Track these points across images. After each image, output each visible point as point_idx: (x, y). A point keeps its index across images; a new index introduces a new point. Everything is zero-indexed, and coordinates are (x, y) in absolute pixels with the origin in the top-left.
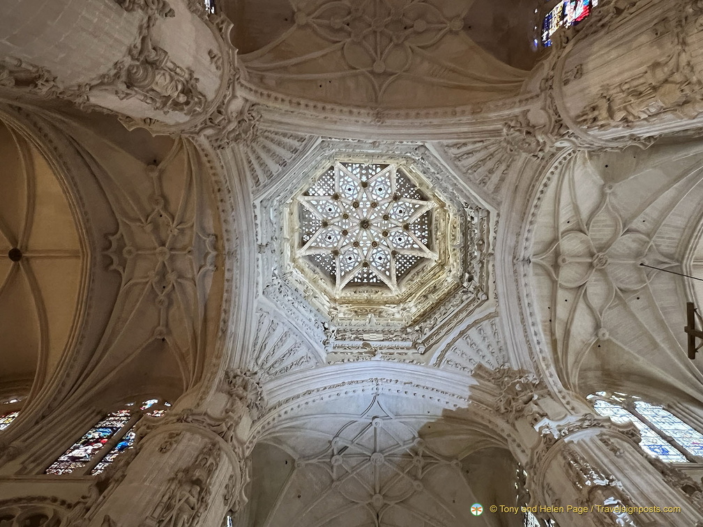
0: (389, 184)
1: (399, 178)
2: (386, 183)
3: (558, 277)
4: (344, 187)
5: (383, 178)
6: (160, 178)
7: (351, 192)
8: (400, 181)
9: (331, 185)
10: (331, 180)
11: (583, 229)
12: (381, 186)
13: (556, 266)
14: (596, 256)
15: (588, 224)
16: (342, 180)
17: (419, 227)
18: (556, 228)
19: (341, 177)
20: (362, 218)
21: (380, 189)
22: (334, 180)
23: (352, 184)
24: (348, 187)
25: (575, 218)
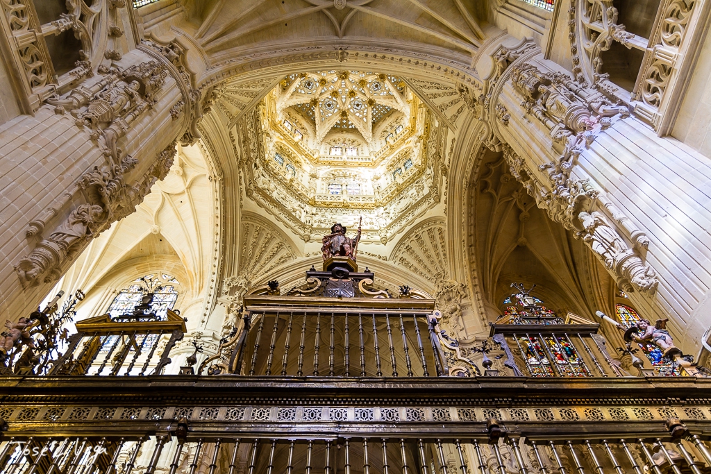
0: (321, 111)
1: (311, 116)
2: (324, 111)
4: (363, 107)
6: (518, 234)
7: (356, 103)
8: (311, 113)
9: (375, 110)
10: (374, 114)
11: (168, 195)
13: (182, 165)
16: (365, 114)
19: (366, 116)
20: (346, 80)
21: (329, 105)
22: (372, 114)
23: (356, 111)
24: (359, 108)
25: (177, 205)
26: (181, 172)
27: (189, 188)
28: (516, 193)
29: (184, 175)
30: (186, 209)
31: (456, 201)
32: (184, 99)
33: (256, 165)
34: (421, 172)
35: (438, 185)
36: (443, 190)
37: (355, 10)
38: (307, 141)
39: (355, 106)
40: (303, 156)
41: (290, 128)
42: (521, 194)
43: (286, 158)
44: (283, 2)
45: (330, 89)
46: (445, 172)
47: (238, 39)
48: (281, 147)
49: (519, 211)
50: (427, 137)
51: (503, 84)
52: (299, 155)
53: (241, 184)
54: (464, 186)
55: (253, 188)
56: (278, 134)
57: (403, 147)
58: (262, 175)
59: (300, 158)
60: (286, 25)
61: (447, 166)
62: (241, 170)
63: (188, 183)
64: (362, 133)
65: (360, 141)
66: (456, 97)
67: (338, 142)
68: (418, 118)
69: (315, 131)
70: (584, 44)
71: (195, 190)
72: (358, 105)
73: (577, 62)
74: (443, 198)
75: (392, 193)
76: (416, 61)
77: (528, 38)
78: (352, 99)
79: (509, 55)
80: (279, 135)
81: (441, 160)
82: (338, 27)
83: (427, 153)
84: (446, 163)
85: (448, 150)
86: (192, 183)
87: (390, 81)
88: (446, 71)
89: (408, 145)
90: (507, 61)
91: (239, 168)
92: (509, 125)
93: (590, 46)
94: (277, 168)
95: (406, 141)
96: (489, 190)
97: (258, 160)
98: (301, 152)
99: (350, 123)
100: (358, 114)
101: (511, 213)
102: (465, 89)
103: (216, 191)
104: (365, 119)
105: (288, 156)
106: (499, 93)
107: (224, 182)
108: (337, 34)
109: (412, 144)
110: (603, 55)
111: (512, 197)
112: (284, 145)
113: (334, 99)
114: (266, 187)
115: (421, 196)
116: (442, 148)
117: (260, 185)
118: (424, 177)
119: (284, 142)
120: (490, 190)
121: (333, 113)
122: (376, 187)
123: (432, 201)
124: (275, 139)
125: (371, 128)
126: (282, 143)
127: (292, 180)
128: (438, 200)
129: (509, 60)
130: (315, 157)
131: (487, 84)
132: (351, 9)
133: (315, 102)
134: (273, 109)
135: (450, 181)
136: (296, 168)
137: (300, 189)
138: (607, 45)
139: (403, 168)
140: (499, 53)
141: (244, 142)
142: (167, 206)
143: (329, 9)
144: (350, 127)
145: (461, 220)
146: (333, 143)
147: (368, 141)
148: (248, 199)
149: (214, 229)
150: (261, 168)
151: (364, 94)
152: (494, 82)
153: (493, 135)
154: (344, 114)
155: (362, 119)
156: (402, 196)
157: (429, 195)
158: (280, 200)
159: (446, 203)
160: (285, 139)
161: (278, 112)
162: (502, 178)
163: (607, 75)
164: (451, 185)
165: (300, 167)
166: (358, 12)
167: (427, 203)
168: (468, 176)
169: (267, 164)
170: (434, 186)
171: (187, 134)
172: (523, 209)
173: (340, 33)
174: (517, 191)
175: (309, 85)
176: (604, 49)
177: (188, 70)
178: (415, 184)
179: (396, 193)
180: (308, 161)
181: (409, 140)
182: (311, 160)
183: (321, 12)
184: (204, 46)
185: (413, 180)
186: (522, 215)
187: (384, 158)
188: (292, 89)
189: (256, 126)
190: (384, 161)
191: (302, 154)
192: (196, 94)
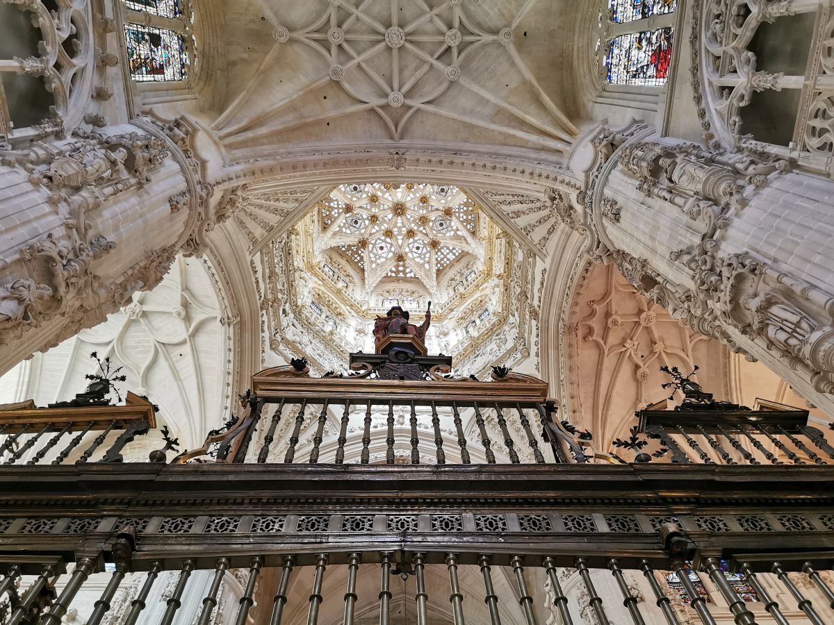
0: (372, 255)
1: (359, 261)
2: (375, 255)
3: (182, 295)
4: (425, 251)
5: (378, 261)
7: (416, 245)
8: (358, 258)
9: (439, 254)
10: (439, 259)
11: (162, 346)
12: (380, 252)
13: (186, 305)
14: (139, 315)
15: (157, 351)
16: (427, 259)
17: (332, 204)
18: (194, 350)
19: (428, 262)
20: (404, 217)
21: (382, 248)
22: (437, 259)
23: (415, 255)
24: (419, 251)
25: (174, 360)
26: (183, 313)
27: (193, 335)
28: (629, 341)
29: (188, 319)
30: (186, 365)
31: (552, 352)
32: (189, 191)
33: (284, 311)
34: (503, 321)
35: (526, 335)
36: (533, 339)
37: (414, 109)
38: (353, 290)
39: (414, 250)
40: (348, 308)
41: (331, 273)
42: (636, 343)
43: (325, 309)
44: (325, 98)
45: (383, 228)
46: (534, 314)
47: (266, 136)
48: (319, 295)
49: (637, 367)
50: (509, 276)
51: (609, 173)
52: (342, 306)
53: (263, 331)
54: (561, 331)
55: (279, 339)
56: (315, 279)
57: (477, 295)
58: (293, 325)
59: (344, 309)
60: (328, 124)
61: (537, 308)
62: (264, 312)
63: (191, 329)
64: (424, 282)
65: (421, 291)
66: (546, 212)
67: (393, 293)
68: (495, 258)
69: (363, 280)
70: (715, 106)
71: (201, 339)
72: (418, 248)
73: (707, 126)
74: (533, 350)
75: (465, 350)
76: (493, 165)
77: (637, 119)
78: (411, 240)
79: (614, 138)
80: (317, 280)
81: (529, 301)
82: (393, 128)
83: (509, 297)
84: (536, 303)
85: (537, 285)
86: (197, 330)
87: (458, 218)
88: (532, 174)
89: (482, 293)
90: (612, 145)
91: (262, 309)
92: (621, 220)
93: (723, 105)
94: (314, 316)
95: (481, 288)
96: (594, 337)
97: (288, 305)
98: (344, 301)
99: (408, 270)
100: (418, 260)
101: (626, 369)
102: (557, 197)
103: (230, 339)
104: (427, 266)
105: (328, 306)
106: (604, 185)
107: (241, 328)
108: (392, 138)
109: (488, 291)
110: (742, 112)
111: (625, 346)
112: (324, 293)
113: (388, 240)
114: (298, 339)
115: (503, 351)
116: (529, 286)
117: (289, 336)
118: (506, 328)
119: (322, 288)
120: (596, 337)
121: (386, 258)
122: (443, 345)
123: (519, 356)
124: (311, 285)
125: (435, 275)
126: (320, 290)
127: (331, 333)
128: (526, 354)
129: (615, 143)
130: (363, 309)
131: (587, 177)
132: (410, 107)
133: (363, 243)
134: (309, 246)
135: (542, 327)
136: (338, 321)
137: (343, 345)
138: (746, 98)
139: (478, 322)
140: (601, 137)
141: (270, 277)
142: (162, 361)
143: (382, 107)
144: (408, 275)
145: (559, 377)
146: (386, 294)
147: (431, 291)
148: (273, 353)
149: (223, 390)
150: (292, 316)
151: (426, 235)
152: (596, 173)
153: (599, 242)
154: (400, 258)
155: (423, 265)
156: (477, 353)
157: (514, 349)
158: (316, 357)
159: (537, 355)
160: (325, 285)
161: (316, 253)
162: (610, 320)
163: (749, 135)
164: (543, 331)
165: (343, 320)
166: (418, 110)
167: (512, 359)
168: (565, 316)
169: (300, 312)
170: (520, 337)
171: (192, 241)
172: (641, 363)
173: (397, 136)
174: (631, 339)
175: (356, 222)
176: (742, 104)
177: (197, 156)
178: (494, 337)
179: (470, 349)
180: (354, 313)
181: (485, 286)
182: (358, 313)
183: (372, 110)
184: (221, 138)
185: (493, 331)
186: (640, 372)
187: (452, 310)
188: (335, 228)
189: (287, 261)
190: (453, 313)
191: (346, 305)
192: (206, 188)
